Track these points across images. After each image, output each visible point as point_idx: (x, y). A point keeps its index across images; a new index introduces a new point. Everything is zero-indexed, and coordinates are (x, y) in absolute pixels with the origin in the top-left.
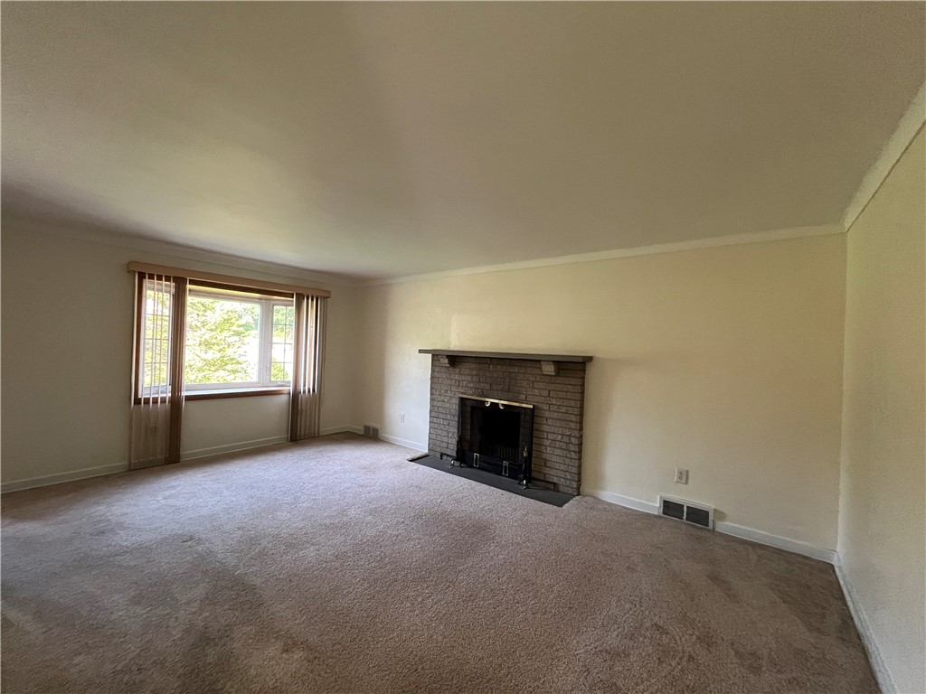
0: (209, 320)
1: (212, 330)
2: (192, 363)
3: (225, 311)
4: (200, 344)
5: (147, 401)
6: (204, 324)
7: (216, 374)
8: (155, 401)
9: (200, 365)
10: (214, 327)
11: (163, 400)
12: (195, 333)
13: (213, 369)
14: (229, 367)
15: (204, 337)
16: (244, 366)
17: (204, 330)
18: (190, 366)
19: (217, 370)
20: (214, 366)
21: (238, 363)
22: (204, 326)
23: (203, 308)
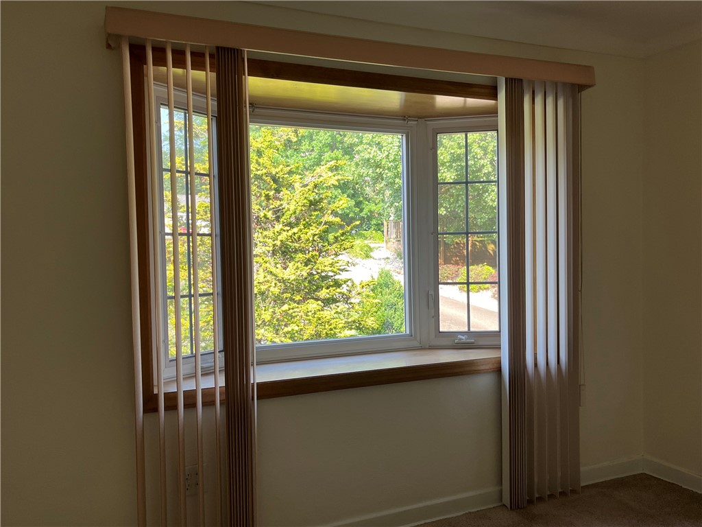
0: (285, 205)
1: (291, 225)
2: (263, 288)
3: (311, 186)
4: (274, 253)
5: (171, 399)
6: (278, 213)
7: (303, 307)
8: (190, 397)
9: (276, 291)
10: (293, 220)
11: (208, 395)
12: (265, 233)
13: (298, 298)
14: (323, 293)
15: (280, 238)
16: (344, 289)
17: (278, 227)
18: (262, 294)
19: (305, 299)
20: (299, 291)
21: (337, 284)
22: (278, 219)
23: (274, 186)
